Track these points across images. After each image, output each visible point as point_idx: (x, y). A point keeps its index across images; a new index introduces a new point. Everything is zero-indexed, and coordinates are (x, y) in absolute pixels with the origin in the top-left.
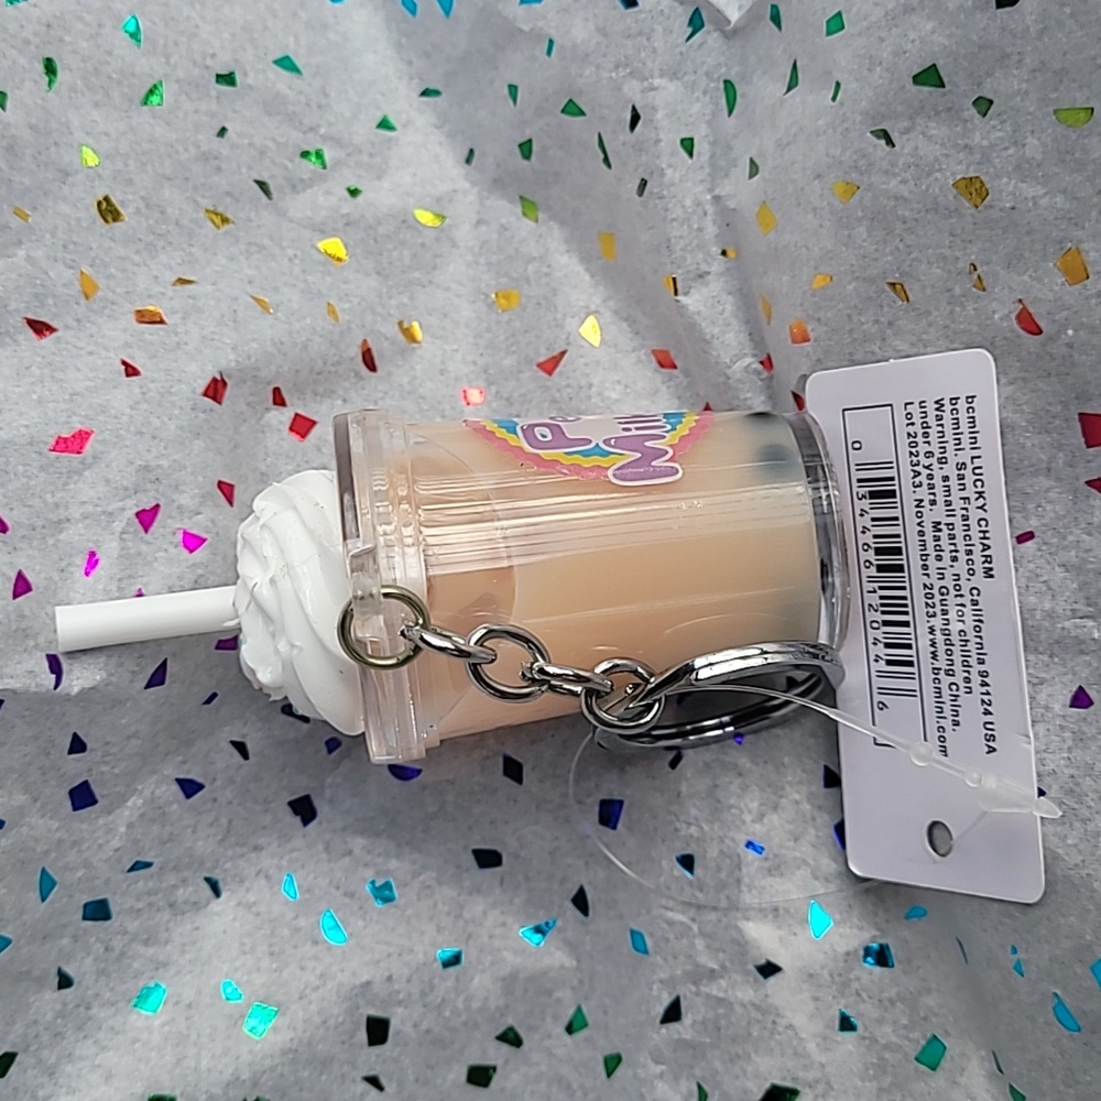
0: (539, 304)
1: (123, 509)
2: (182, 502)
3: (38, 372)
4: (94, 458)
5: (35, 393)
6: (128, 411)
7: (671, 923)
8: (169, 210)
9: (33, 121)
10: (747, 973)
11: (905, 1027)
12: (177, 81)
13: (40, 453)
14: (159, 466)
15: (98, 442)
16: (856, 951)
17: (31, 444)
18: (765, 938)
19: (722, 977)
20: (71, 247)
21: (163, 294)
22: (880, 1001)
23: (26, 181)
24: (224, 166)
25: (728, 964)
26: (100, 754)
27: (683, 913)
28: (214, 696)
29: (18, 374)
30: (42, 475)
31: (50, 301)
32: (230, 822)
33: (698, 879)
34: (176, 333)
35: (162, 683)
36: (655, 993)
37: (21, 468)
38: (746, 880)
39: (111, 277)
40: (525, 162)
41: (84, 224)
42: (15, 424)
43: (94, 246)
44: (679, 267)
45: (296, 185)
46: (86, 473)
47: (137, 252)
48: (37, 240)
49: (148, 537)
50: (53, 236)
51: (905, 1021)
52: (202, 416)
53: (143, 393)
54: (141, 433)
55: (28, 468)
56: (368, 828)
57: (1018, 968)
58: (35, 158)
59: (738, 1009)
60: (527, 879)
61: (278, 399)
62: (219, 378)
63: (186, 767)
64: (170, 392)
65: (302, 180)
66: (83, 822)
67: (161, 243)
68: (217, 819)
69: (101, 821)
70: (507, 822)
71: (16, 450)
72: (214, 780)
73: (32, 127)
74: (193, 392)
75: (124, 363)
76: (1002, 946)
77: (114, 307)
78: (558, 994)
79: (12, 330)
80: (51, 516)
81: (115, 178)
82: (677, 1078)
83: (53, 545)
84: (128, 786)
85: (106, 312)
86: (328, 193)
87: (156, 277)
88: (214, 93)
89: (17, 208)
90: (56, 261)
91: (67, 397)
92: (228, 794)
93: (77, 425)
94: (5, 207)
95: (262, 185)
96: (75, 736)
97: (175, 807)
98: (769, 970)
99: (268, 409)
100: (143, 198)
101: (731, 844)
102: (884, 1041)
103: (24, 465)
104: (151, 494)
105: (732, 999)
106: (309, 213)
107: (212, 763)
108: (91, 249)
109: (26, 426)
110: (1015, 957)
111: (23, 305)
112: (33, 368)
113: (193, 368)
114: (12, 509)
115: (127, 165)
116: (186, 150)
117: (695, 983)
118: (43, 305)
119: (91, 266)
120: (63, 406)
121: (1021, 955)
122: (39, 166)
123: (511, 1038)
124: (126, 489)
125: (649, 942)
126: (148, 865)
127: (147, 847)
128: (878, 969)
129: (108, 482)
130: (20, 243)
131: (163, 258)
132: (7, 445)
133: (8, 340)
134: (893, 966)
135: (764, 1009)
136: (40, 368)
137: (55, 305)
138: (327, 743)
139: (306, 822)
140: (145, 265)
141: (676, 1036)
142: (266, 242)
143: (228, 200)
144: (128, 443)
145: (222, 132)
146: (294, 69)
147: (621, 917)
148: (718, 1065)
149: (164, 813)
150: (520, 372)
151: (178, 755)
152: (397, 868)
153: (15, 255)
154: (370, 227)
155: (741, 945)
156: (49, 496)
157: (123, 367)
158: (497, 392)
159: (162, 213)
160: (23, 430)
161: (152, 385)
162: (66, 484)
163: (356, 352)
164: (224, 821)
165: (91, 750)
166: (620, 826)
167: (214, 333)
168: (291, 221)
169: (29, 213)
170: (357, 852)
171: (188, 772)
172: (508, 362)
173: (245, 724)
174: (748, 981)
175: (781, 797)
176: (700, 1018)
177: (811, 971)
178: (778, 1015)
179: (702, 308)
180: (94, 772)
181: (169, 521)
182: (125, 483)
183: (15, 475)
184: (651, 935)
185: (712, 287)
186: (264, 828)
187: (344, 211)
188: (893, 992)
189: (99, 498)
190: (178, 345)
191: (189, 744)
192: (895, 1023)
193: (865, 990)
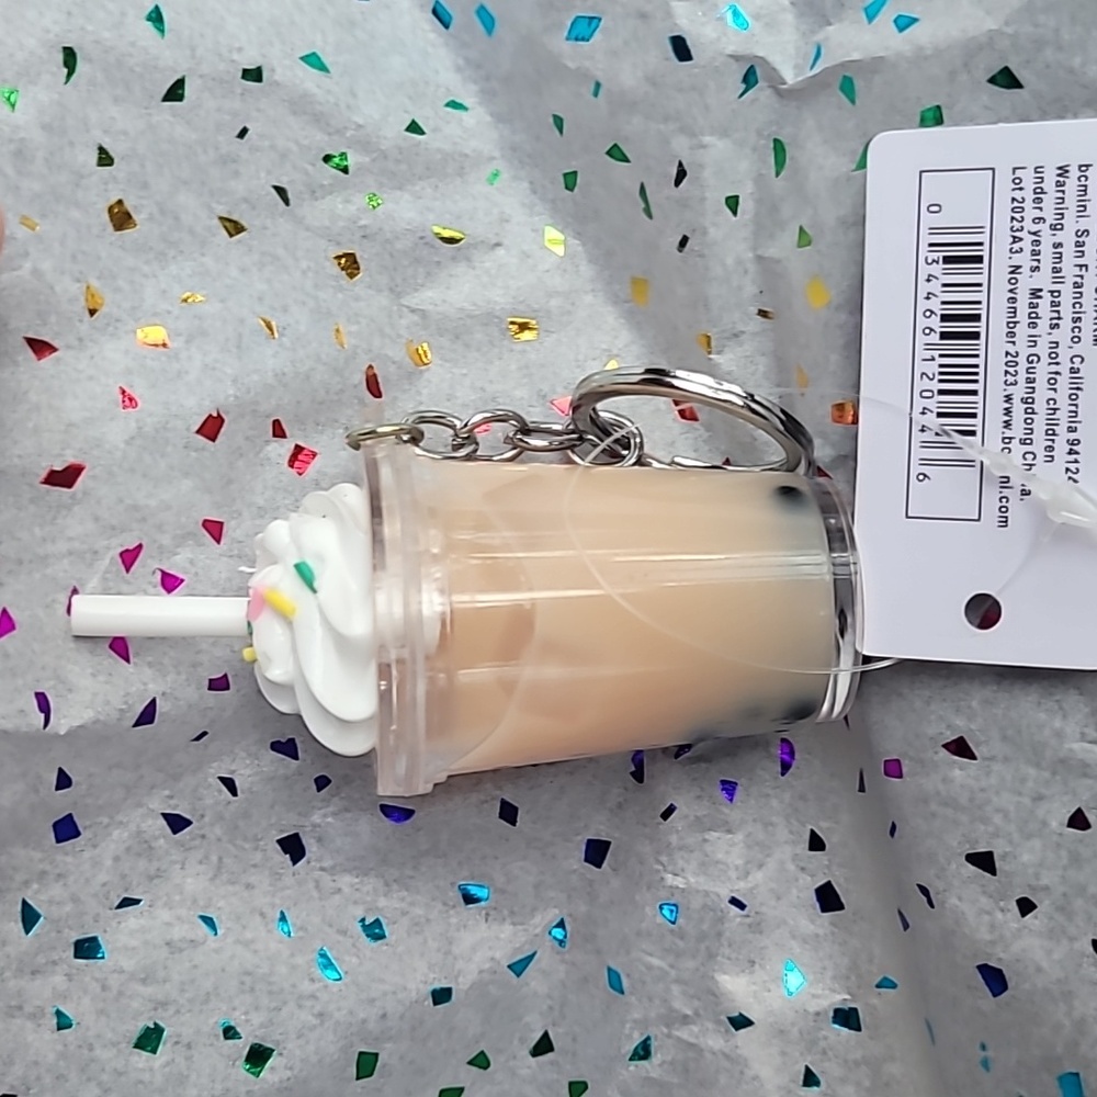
4: (85, 492)
6: (122, 446)
7: (650, 967)
10: (719, 1022)
14: (146, 505)
15: (90, 477)
16: (826, 1012)
18: (738, 988)
19: (694, 1023)
21: (168, 312)
22: (845, 1061)
25: (701, 1012)
26: (84, 787)
27: (662, 958)
28: (205, 734)
31: (53, 319)
32: (220, 859)
33: (680, 928)
34: (178, 359)
35: (151, 722)
36: (627, 1032)
38: (728, 934)
39: (118, 290)
40: (568, 193)
43: (103, 255)
44: (714, 326)
45: (315, 192)
46: (76, 509)
47: (147, 263)
52: (194, 454)
53: (139, 428)
56: (359, 867)
57: (985, 1064)
59: (708, 1055)
60: (512, 913)
61: (278, 431)
62: (215, 415)
63: (172, 802)
65: (322, 186)
66: (67, 854)
67: (171, 253)
68: (207, 857)
69: (86, 855)
70: (496, 858)
72: (203, 816)
73: (45, 127)
74: (188, 429)
75: (122, 391)
76: (971, 1040)
78: (527, 1019)
84: (111, 818)
85: (109, 329)
86: (347, 201)
88: (238, 90)
90: (63, 274)
92: (218, 831)
93: (70, 458)
95: (281, 191)
96: (61, 771)
97: (162, 841)
98: (741, 1022)
99: (267, 442)
101: (716, 899)
104: (136, 533)
105: (703, 1046)
106: (327, 223)
107: (200, 799)
109: (20, 456)
110: (983, 1054)
116: (205, 152)
117: (667, 1026)
118: (44, 323)
119: (98, 278)
121: (990, 1053)
123: (481, 1061)
124: (113, 528)
125: (625, 983)
126: (137, 902)
127: (134, 883)
128: (845, 1030)
129: (96, 519)
131: (173, 268)
134: (860, 1030)
135: (734, 1060)
137: (58, 322)
138: (316, 780)
139: (295, 861)
140: (154, 276)
141: (644, 1074)
142: (280, 252)
143: (245, 206)
145: (243, 132)
146: (321, 67)
147: (598, 952)
149: (151, 848)
151: (164, 789)
152: (387, 906)
154: (387, 241)
155: (713, 995)
157: (121, 396)
159: (175, 218)
160: (17, 460)
161: (149, 420)
162: (55, 518)
163: (360, 378)
164: (214, 858)
165: (77, 784)
166: (605, 865)
167: (215, 361)
168: (307, 229)
170: (346, 890)
171: (176, 807)
173: (234, 760)
174: (719, 1031)
175: (768, 856)
176: (669, 1058)
177: (782, 1028)
178: (746, 1066)
179: (734, 368)
180: (78, 805)
182: (113, 521)
184: (628, 976)
185: (746, 347)
186: (255, 866)
187: (363, 222)
188: (858, 1055)
189: (86, 535)
190: (179, 374)
191: (176, 778)
192: (858, 1084)
193: (831, 1049)
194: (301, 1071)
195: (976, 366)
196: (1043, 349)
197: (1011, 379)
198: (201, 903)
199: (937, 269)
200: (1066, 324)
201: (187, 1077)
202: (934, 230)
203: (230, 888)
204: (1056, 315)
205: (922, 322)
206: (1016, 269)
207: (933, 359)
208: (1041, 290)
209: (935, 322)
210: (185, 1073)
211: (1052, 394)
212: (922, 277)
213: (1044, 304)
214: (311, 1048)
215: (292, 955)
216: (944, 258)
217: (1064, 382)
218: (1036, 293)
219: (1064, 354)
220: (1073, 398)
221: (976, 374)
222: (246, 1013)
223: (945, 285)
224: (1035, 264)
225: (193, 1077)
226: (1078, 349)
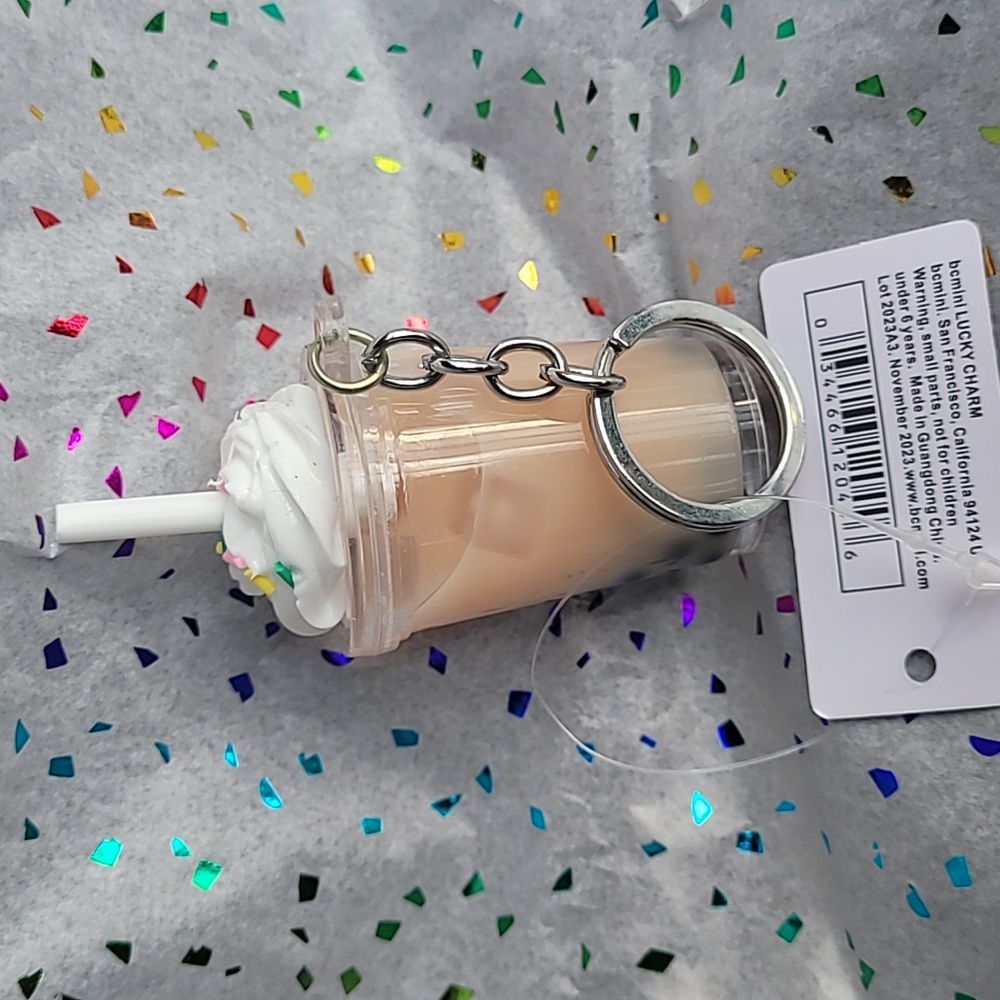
0: (482, 247)
1: (107, 393)
2: (161, 392)
3: (42, 258)
4: (87, 342)
5: (39, 276)
6: (120, 303)
7: (568, 803)
8: (164, 128)
9: (52, 30)
10: (633, 851)
11: (769, 905)
12: (178, 14)
13: (39, 333)
14: (143, 357)
15: (92, 328)
16: (731, 837)
17: (32, 322)
18: (649, 818)
19: (611, 853)
20: (77, 148)
21: (154, 201)
22: (748, 881)
23: (43, 83)
24: (213, 94)
25: (617, 842)
26: (67, 611)
27: (580, 795)
28: (171, 572)
29: (24, 258)
30: (38, 352)
31: (56, 195)
32: (179, 693)
33: (595, 766)
34: (165, 239)
35: (129, 554)
36: (549, 863)
37: (20, 344)
39: (109, 180)
40: (482, 120)
41: (89, 129)
42: (19, 302)
43: (97, 150)
44: (619, 228)
45: (274, 120)
46: (77, 356)
47: (133, 161)
48: (48, 139)
49: (127, 420)
50: (62, 136)
51: (769, 900)
52: (184, 316)
53: (134, 290)
54: (129, 325)
55: (26, 344)
56: (301, 706)
57: (878, 861)
58: (51, 63)
59: (624, 882)
60: (439, 757)
61: (249, 311)
62: (201, 284)
63: (143, 638)
64: (157, 291)
65: (279, 116)
66: (54, 680)
67: (154, 156)
68: (167, 690)
69: (70, 682)
70: (426, 707)
71: (17, 327)
72: (167, 652)
73: (50, 35)
74: (178, 294)
75: (118, 259)
76: (865, 841)
77: (111, 208)
78: (458, 860)
79: (20, 216)
80: (44, 390)
81: (118, 92)
82: (563, 940)
83: (43, 417)
85: (104, 211)
86: (300, 130)
87: (149, 186)
88: (207, 28)
89: (33, 106)
90: (63, 159)
91: (67, 284)
92: (179, 666)
93: (75, 310)
94: (23, 104)
95: (245, 115)
96: (48, 592)
97: (133, 673)
99: (239, 318)
100: (141, 113)
101: (628, 738)
102: (749, 916)
103: (23, 342)
104: (134, 381)
105: (618, 873)
107: (166, 636)
108: (93, 152)
109: (29, 306)
110: (876, 851)
111: (32, 195)
112: (38, 254)
113: (179, 272)
114: (11, 380)
115: (129, 82)
116: (181, 76)
117: (586, 857)
118: (49, 197)
119: (93, 168)
120: (63, 292)
121: (882, 850)
122: (54, 71)
123: (416, 898)
124: (112, 375)
125: (547, 819)
126: (108, 727)
127: (107, 709)
128: (748, 854)
129: (96, 366)
130: (34, 138)
131: (156, 169)
132: (10, 321)
133: (16, 225)
134: (762, 852)
135: (648, 884)
136: (44, 255)
137: (60, 198)
138: (267, 626)
139: (244, 698)
140: (141, 173)
141: (566, 903)
142: (245, 166)
143: (215, 124)
144: (118, 333)
145: (213, 64)
146: (278, 16)
148: (601, 929)
149: (123, 679)
150: (460, 307)
151: (137, 625)
152: (323, 743)
153: (29, 149)
154: (334, 166)
155: (628, 826)
156: (42, 373)
157: (118, 264)
158: (438, 324)
159: (158, 128)
160: (25, 309)
161: (142, 283)
162: (58, 363)
163: (318, 275)
164: (173, 692)
165: (61, 607)
166: (526, 714)
167: (197, 243)
168: (268, 150)
169: (43, 112)
170: (288, 727)
171: (146, 642)
172: (450, 296)
173: (197, 603)
174: (634, 859)
175: (673, 698)
176: (588, 887)
177: (691, 852)
178: (660, 889)
179: (635, 265)
180: (64, 630)
181: (147, 408)
182: (112, 369)
183: (15, 350)
184: (550, 813)
185: (645, 246)
186: (208, 701)
187: (312, 150)
188: (760, 874)
189: (87, 380)
190: (166, 250)
191: (146, 615)
192: (761, 900)
193: (735, 871)
194: (246, 886)
195: (878, 451)
196: (930, 428)
197: (909, 458)
198: (159, 732)
199: (832, 374)
200: (946, 403)
201: (141, 888)
202: (824, 342)
203: (186, 720)
204: (935, 397)
205: (828, 421)
206: (896, 363)
207: (842, 452)
208: (919, 378)
209: (838, 420)
210: (139, 885)
211: (945, 466)
212: (821, 382)
213: (925, 388)
214: (254, 865)
215: (237, 783)
216: (838, 363)
217: (953, 454)
218: (916, 381)
219: (949, 429)
220: (963, 465)
221: (879, 458)
222: (195, 832)
223: (841, 387)
224: (911, 356)
225: (146, 889)
226: (960, 422)
